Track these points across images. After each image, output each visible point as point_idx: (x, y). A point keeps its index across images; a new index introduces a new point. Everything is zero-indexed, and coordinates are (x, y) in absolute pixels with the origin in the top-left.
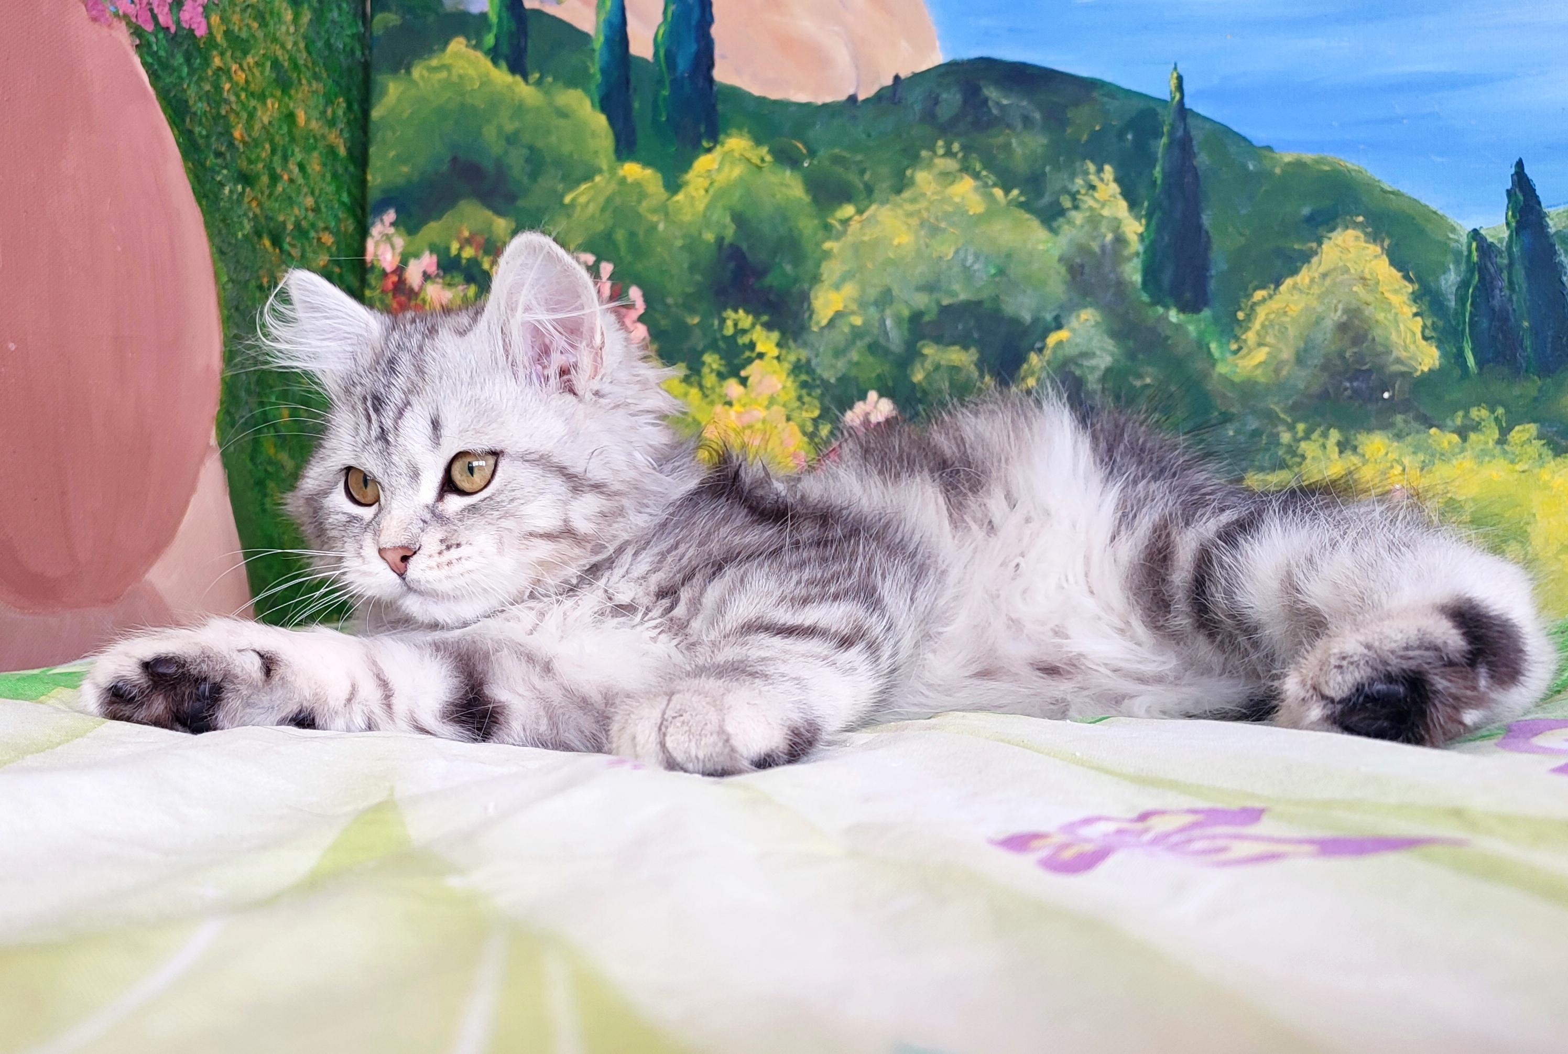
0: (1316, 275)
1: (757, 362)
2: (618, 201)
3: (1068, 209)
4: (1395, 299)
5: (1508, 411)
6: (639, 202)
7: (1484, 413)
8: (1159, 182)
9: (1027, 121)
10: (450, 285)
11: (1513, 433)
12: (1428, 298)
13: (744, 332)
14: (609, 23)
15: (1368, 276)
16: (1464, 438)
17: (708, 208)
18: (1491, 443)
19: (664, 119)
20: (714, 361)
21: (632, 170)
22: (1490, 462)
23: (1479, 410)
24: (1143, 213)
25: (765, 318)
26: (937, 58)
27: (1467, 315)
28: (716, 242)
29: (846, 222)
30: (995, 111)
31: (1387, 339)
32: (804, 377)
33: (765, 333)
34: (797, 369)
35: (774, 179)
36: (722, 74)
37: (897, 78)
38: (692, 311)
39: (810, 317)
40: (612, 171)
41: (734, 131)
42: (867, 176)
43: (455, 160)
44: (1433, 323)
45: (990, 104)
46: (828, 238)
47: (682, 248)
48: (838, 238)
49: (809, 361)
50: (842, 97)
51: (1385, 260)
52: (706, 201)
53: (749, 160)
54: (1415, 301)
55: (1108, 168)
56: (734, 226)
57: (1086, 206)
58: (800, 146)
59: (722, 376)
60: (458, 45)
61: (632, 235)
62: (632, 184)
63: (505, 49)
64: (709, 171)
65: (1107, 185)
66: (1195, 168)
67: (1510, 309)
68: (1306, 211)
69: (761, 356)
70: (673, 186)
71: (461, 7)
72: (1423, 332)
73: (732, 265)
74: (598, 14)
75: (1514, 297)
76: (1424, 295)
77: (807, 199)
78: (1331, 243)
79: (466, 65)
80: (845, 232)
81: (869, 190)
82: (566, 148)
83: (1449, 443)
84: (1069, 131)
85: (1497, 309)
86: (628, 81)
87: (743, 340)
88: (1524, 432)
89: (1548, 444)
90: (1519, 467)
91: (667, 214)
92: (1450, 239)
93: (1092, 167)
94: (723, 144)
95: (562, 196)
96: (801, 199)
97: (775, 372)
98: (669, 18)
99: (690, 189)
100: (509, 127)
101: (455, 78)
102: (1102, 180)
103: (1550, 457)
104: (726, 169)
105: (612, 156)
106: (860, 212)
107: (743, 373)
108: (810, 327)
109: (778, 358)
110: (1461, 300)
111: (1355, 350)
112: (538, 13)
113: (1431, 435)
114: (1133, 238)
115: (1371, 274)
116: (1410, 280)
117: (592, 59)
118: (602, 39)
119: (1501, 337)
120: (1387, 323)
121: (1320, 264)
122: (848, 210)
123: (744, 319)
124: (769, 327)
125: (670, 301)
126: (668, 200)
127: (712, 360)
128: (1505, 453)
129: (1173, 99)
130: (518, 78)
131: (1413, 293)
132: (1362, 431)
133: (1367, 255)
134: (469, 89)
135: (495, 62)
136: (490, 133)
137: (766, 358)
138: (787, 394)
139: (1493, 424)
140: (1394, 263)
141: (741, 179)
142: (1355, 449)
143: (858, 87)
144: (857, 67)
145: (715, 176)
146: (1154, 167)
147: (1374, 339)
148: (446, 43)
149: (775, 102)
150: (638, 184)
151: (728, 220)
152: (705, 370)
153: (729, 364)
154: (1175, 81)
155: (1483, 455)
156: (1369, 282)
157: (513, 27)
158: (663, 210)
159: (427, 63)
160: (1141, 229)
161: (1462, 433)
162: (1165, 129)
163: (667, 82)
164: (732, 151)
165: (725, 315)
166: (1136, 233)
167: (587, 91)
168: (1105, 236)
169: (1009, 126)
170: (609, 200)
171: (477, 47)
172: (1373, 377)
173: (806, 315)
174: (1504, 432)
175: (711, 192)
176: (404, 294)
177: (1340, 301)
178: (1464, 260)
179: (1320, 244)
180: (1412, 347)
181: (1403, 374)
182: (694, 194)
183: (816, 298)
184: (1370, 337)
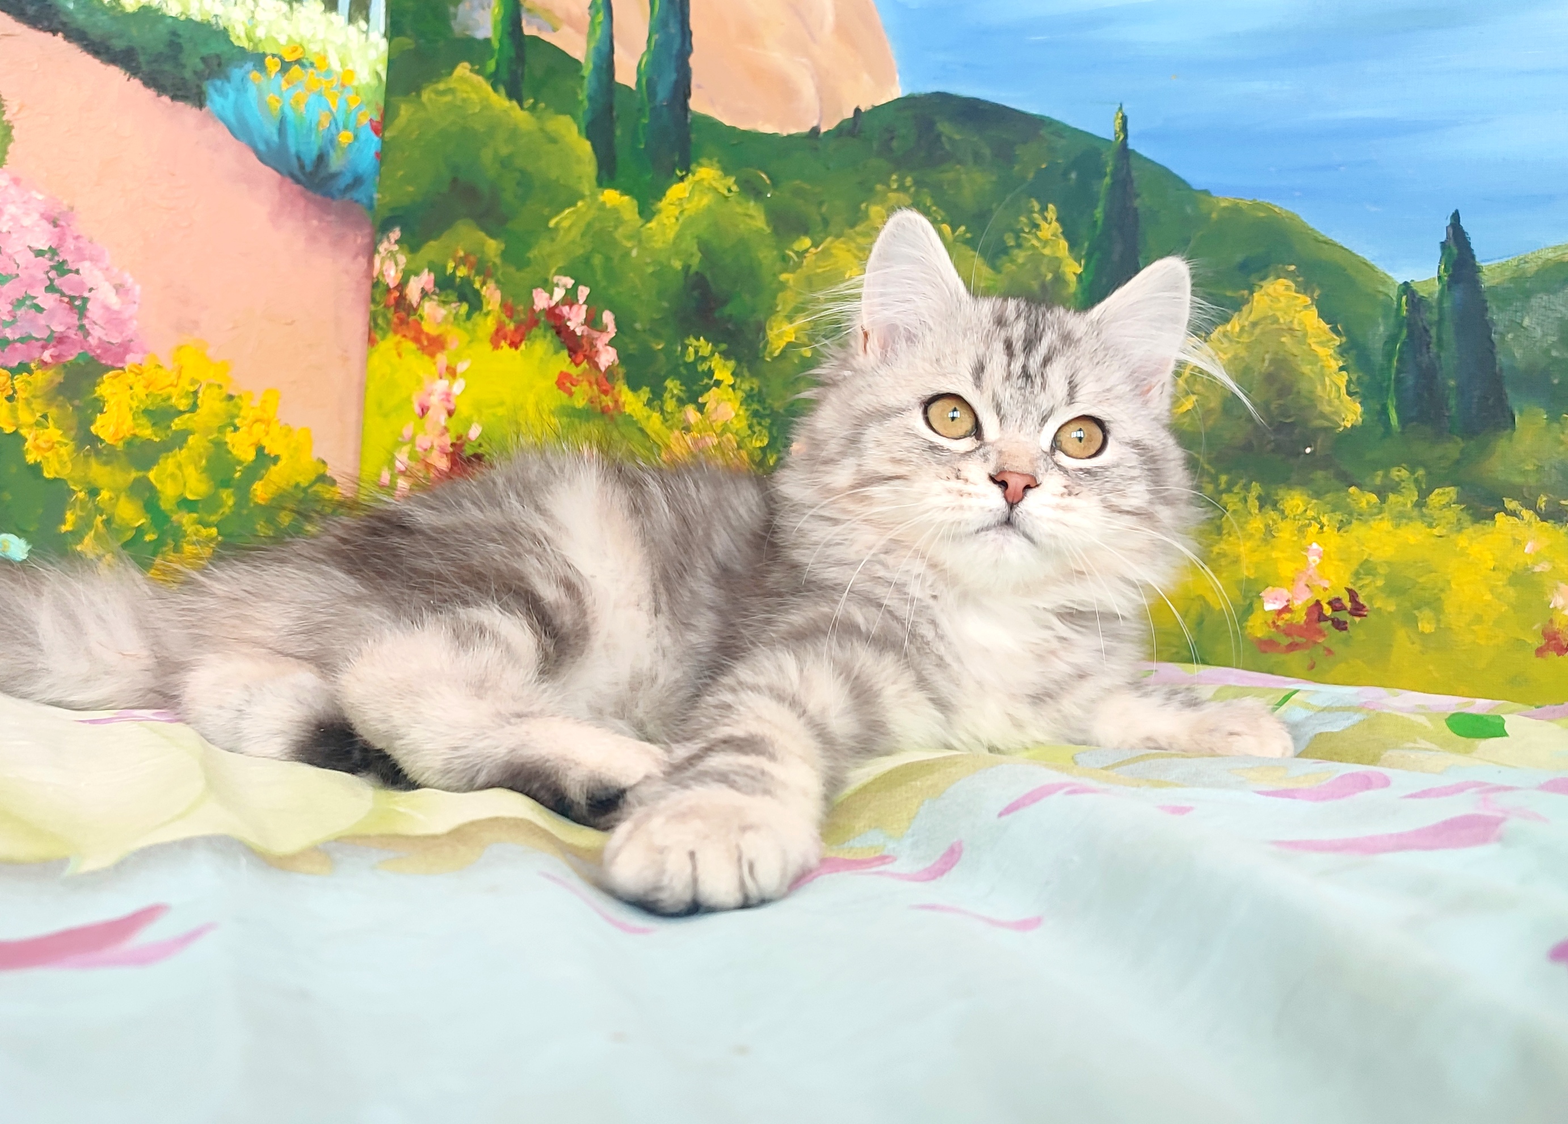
0: (1246, 323)
1: (714, 388)
2: (597, 225)
3: (1012, 247)
4: (1322, 352)
5: (1429, 473)
6: (616, 227)
7: (1404, 473)
8: (1100, 223)
9: (977, 157)
10: (445, 303)
11: (1432, 496)
12: (1354, 352)
13: (704, 359)
14: (598, 50)
15: (1296, 326)
16: (1383, 498)
17: (679, 236)
18: (1409, 505)
19: (642, 146)
20: (676, 387)
21: (611, 197)
22: (1407, 524)
23: (1399, 471)
24: (1083, 253)
25: (723, 346)
26: (897, 91)
27: (1393, 371)
28: (683, 268)
29: (801, 254)
30: (947, 147)
31: (1312, 392)
32: (755, 406)
33: (723, 361)
34: (749, 398)
35: (739, 210)
36: (696, 104)
37: (857, 110)
38: (658, 336)
39: (765, 347)
40: (594, 196)
41: (704, 161)
42: (824, 209)
43: (455, 180)
44: (1358, 378)
45: (944, 139)
46: (785, 270)
47: (653, 274)
48: (793, 272)
49: (760, 391)
50: (806, 129)
51: (1314, 312)
52: (677, 228)
53: (716, 190)
54: (1341, 354)
55: (1051, 206)
56: (700, 255)
57: (1029, 244)
58: (764, 176)
59: (681, 402)
60: (463, 69)
61: (608, 259)
62: (610, 210)
63: (505, 75)
64: (680, 199)
65: (1050, 223)
66: (1136, 209)
67: (1437, 366)
68: (1239, 258)
69: (718, 383)
70: (646, 212)
71: (468, 33)
72: (1347, 387)
73: (696, 293)
74: (588, 42)
75: (1442, 355)
76: (1351, 349)
77: (768, 230)
78: (1262, 291)
79: (469, 89)
80: (799, 265)
81: (826, 222)
82: (554, 174)
83: (1368, 503)
84: (1017, 168)
85: (1424, 365)
86: (611, 108)
87: (703, 367)
88: (1442, 496)
89: (1468, 508)
90: (1436, 531)
91: (640, 241)
92: (1380, 292)
93: (1037, 206)
94: (694, 175)
95: (548, 219)
96: (763, 229)
97: (729, 400)
98: (652, 48)
99: (662, 217)
100: (504, 151)
101: (459, 103)
102: (1045, 219)
103: (1469, 523)
104: (696, 198)
105: (594, 183)
106: (815, 245)
107: (700, 400)
108: (764, 357)
109: (733, 386)
110: (1389, 356)
111: (1281, 402)
112: (535, 39)
113: (1349, 495)
114: (1072, 279)
115: (1300, 324)
116: (1337, 332)
117: (581, 87)
118: (591, 66)
119: (1426, 395)
120: (1312, 375)
121: (1251, 312)
122: (806, 242)
123: (705, 347)
124: (726, 355)
125: (638, 326)
126: (642, 226)
127: (673, 386)
128: (1423, 516)
129: (1117, 138)
130: (515, 103)
131: (1339, 346)
132: (1282, 485)
133: (1296, 305)
134: (470, 112)
135: (495, 89)
136: (487, 156)
137: (722, 386)
138: (740, 421)
139: (1412, 486)
140: (1322, 315)
141: (709, 209)
142: (1275, 505)
143: (820, 120)
144: (821, 99)
145: (686, 206)
146: (1096, 207)
147: (1299, 393)
148: (453, 67)
149: (744, 131)
150: (615, 210)
151: (695, 249)
152: (667, 395)
153: (689, 390)
154: (1120, 121)
155: (1400, 518)
156: (1299, 334)
157: (513, 54)
158: (636, 236)
159: (435, 86)
160: (1079, 270)
161: (1382, 493)
162: (1108, 170)
163: (647, 109)
164: (703, 180)
165: (687, 342)
166: (1075, 274)
167: (574, 117)
168: (1046, 276)
169: (959, 162)
170: (589, 225)
171: (478, 72)
172: (1296, 431)
173: (761, 345)
174: (1424, 494)
175: (681, 220)
176: (404, 310)
177: (1267, 352)
178: (1393, 314)
179: (1252, 293)
180: (1336, 402)
181: (1325, 429)
182: (666, 221)
183: (771, 329)
184: (1295, 390)
